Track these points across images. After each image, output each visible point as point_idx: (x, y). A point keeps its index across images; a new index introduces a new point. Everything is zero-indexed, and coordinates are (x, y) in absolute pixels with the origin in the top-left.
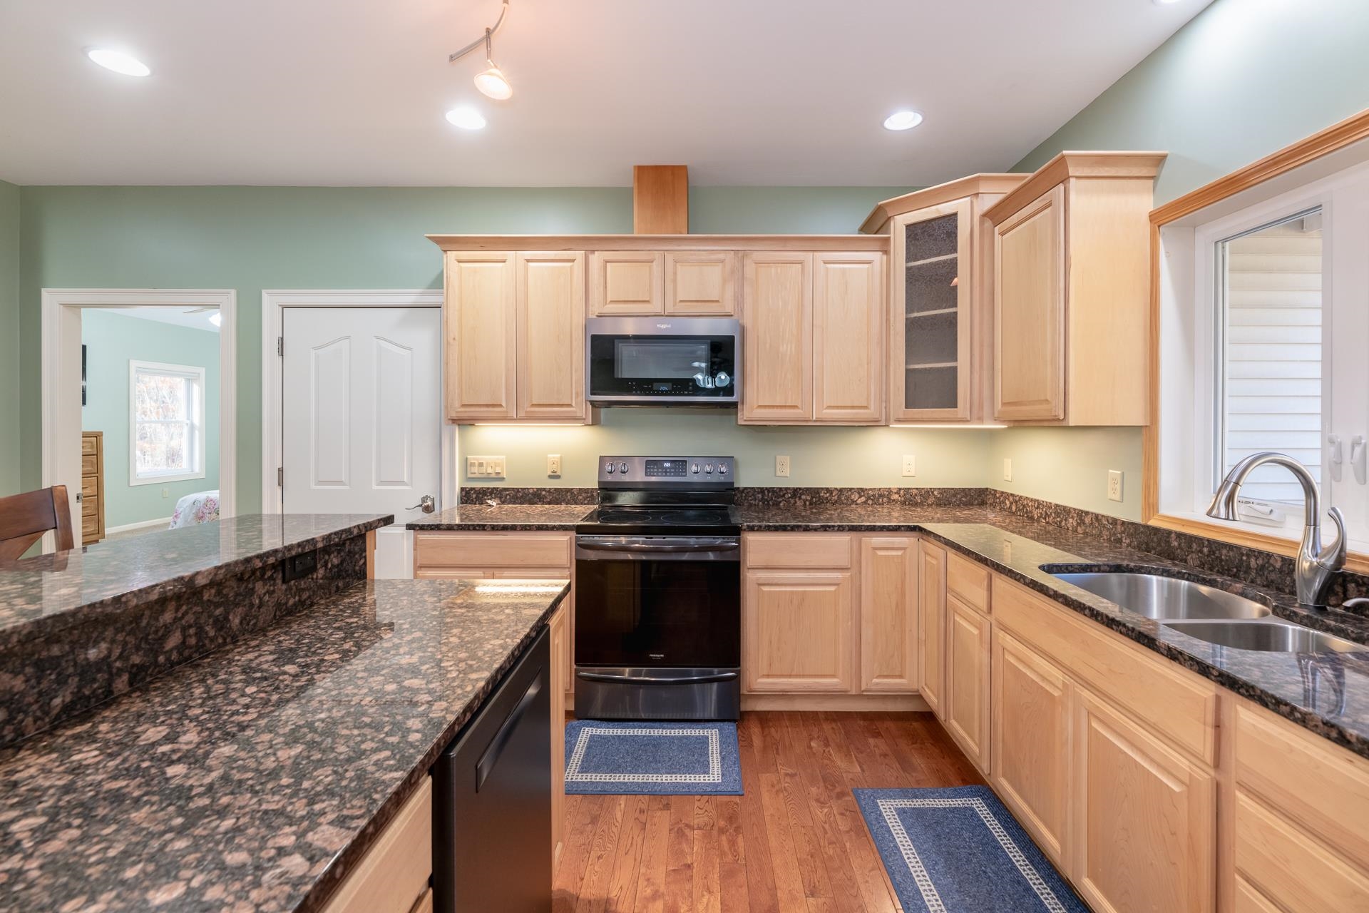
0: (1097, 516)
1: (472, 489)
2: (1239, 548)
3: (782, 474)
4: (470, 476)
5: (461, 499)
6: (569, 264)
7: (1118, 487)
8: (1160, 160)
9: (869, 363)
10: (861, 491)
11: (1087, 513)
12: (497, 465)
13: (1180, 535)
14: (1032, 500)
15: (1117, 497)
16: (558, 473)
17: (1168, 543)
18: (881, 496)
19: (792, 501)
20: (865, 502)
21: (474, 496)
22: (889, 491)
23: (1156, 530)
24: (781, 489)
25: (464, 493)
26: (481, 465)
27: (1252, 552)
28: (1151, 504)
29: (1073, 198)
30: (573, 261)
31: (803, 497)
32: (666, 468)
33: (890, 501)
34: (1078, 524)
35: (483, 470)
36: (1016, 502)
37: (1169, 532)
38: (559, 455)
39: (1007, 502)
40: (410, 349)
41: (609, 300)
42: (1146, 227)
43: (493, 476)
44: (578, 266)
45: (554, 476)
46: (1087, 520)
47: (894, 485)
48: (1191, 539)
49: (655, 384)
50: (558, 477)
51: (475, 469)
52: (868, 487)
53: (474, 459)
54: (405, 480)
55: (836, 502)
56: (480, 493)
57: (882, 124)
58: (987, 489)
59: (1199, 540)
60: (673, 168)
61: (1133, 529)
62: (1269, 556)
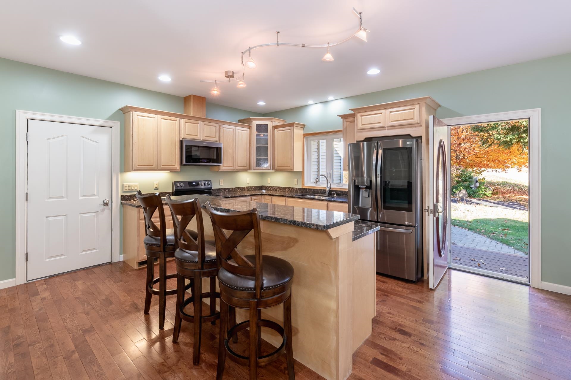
0: (293, 188)
1: (126, 195)
2: (317, 189)
3: (221, 185)
4: (124, 190)
5: (121, 199)
6: (175, 122)
7: (297, 182)
8: (305, 125)
9: (247, 156)
10: (239, 188)
11: (290, 188)
12: (135, 186)
13: (308, 189)
14: (277, 187)
15: (297, 184)
16: (158, 188)
17: (306, 190)
18: (243, 189)
19: (224, 192)
20: (240, 191)
21: (127, 198)
22: (245, 187)
23: (304, 189)
24: (221, 189)
25: (123, 197)
26: (129, 186)
27: (319, 190)
28: (303, 185)
29: (295, 130)
30: (176, 121)
31: (227, 190)
32: (194, 184)
33: (245, 190)
34: (289, 190)
35: (130, 188)
36: (272, 188)
37: (307, 189)
38: (158, 182)
39: (269, 188)
40: (97, 142)
41: (186, 134)
42: (302, 136)
43: (134, 190)
44: (177, 122)
45: (156, 189)
46: (290, 189)
47: (245, 186)
48: (310, 189)
49: (203, 160)
50: (158, 189)
51: (127, 188)
52: (240, 187)
53: (126, 184)
54: (95, 194)
55: (234, 191)
56: (129, 197)
57: (257, 103)
58: (263, 186)
59: (311, 189)
60: (202, 97)
61: (299, 189)
62: (321, 190)
